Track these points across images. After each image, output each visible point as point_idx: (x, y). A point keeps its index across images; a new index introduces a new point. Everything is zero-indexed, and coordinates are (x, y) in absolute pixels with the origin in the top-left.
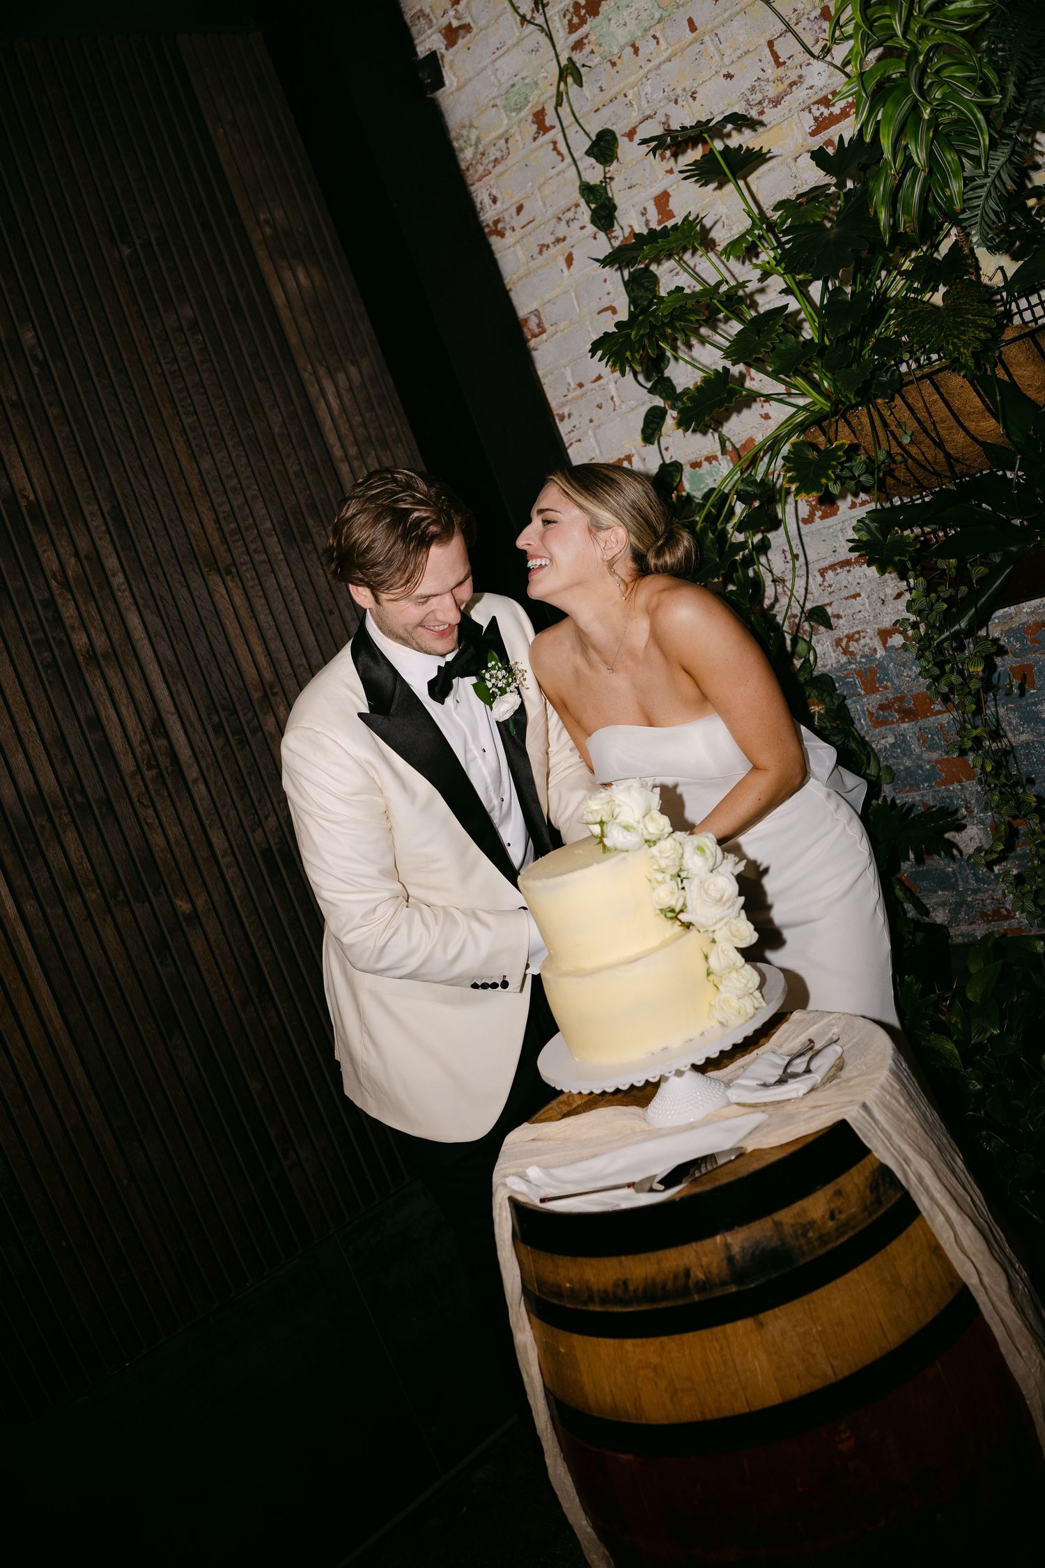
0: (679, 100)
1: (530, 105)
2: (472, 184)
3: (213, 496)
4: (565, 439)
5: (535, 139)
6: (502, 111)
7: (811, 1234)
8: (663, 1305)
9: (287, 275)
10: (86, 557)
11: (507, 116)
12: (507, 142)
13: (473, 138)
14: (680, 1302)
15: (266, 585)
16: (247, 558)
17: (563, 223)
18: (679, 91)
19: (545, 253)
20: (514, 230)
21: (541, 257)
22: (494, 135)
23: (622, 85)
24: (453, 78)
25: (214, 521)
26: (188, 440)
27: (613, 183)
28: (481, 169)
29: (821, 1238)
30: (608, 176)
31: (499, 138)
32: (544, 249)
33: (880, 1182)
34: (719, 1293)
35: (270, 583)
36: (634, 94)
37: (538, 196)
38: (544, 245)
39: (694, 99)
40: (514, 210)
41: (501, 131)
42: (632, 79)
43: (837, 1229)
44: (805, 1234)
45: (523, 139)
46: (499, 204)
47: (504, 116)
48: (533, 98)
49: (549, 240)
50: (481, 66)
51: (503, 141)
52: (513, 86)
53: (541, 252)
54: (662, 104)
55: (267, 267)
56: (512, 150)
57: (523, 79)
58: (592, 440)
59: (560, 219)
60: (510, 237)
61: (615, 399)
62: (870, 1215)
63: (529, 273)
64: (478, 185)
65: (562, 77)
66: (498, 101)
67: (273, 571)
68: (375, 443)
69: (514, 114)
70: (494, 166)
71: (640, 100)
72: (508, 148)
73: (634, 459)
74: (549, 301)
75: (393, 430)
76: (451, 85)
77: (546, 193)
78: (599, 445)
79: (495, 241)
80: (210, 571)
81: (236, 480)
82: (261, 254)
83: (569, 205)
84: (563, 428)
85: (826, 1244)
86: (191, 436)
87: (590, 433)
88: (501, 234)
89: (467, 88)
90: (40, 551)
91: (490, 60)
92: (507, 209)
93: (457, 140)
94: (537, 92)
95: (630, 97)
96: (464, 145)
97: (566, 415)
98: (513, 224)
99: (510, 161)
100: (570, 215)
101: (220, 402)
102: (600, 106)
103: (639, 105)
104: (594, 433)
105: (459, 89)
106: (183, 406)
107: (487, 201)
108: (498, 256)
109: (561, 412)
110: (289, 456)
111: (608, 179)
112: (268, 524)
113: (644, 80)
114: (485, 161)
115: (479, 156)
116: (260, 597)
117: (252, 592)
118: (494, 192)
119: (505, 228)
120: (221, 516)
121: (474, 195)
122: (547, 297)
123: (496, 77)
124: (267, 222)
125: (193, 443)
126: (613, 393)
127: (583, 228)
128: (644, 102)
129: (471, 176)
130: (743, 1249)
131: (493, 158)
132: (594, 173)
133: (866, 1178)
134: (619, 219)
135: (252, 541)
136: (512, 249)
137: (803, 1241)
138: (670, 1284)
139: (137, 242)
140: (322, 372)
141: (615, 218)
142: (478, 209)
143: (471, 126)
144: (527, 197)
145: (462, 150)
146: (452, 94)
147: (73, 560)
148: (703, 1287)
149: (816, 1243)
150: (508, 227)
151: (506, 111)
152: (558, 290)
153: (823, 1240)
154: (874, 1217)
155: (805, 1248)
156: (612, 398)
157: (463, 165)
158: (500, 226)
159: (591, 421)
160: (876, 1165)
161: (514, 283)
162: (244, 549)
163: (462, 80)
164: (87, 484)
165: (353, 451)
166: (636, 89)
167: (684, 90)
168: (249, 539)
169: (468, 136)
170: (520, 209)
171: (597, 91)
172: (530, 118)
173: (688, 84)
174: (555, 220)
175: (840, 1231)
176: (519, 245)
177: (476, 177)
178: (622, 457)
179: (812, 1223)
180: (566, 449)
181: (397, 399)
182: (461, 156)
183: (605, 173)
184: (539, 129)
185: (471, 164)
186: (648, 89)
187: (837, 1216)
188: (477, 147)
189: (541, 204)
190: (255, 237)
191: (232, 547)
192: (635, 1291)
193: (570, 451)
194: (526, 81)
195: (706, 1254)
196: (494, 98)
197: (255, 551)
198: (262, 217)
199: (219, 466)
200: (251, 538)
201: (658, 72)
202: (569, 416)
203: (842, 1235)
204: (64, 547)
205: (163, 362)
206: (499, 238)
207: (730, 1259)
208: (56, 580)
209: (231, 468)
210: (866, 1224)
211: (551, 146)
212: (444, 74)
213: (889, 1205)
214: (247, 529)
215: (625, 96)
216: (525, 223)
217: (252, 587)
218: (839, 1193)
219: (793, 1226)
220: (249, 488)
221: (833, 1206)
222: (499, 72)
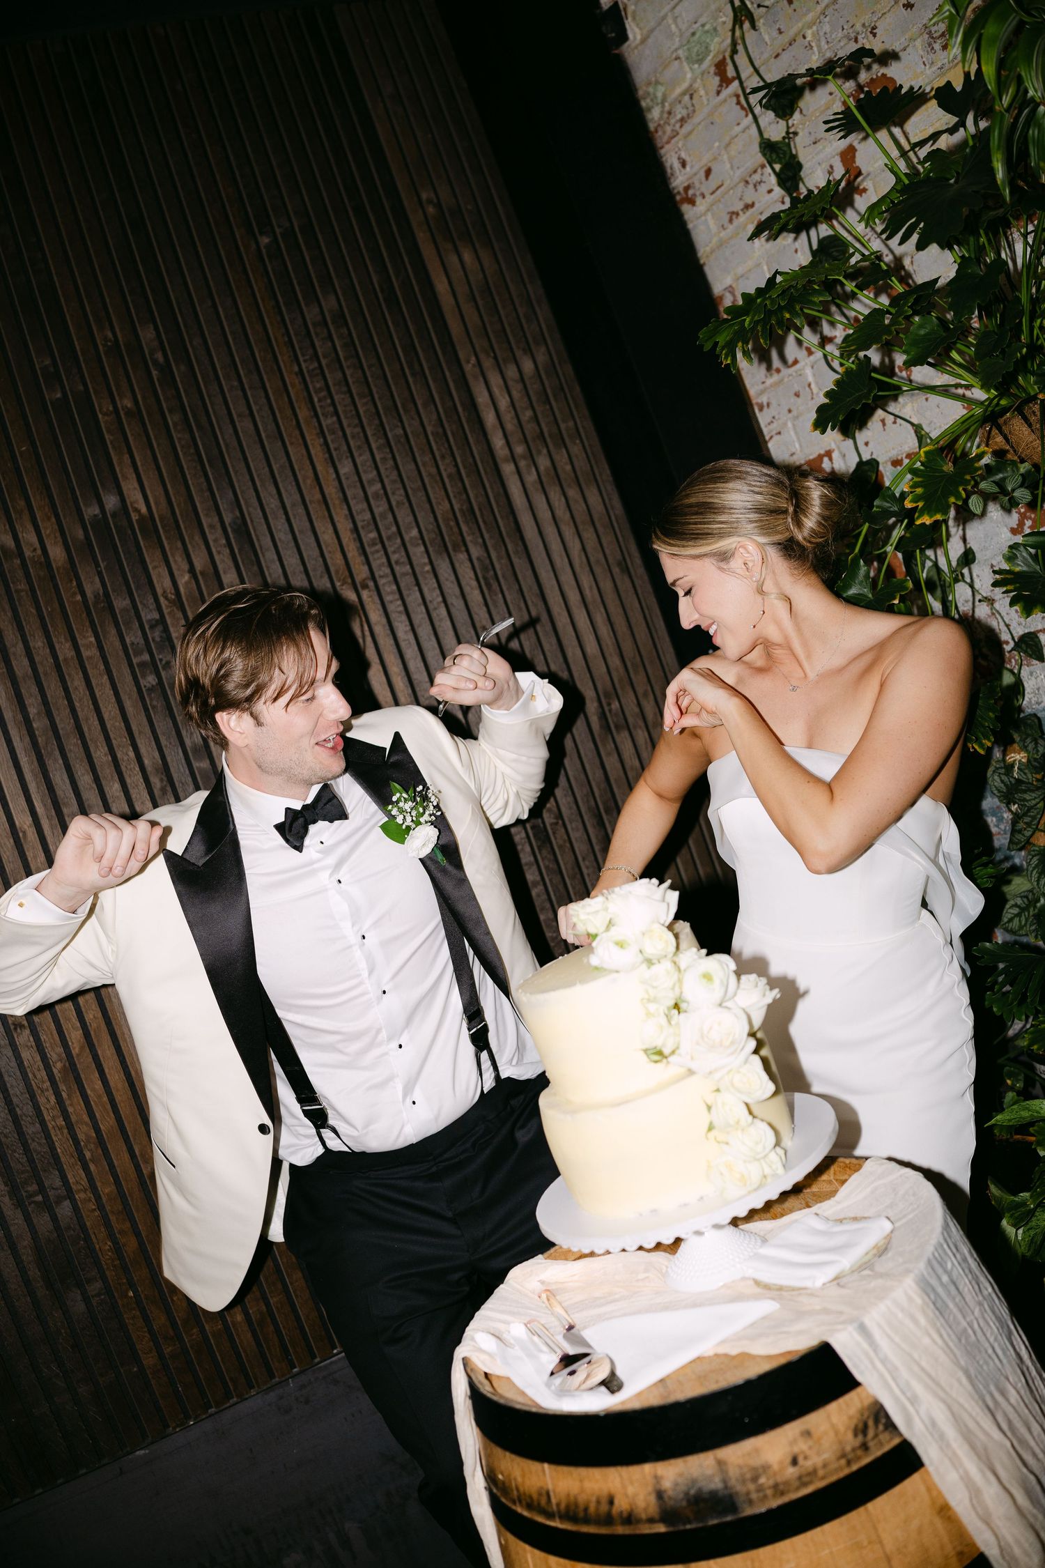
0: (859, 37)
1: (712, 54)
2: (662, 147)
3: (352, 503)
4: (765, 431)
5: (718, 93)
6: (685, 64)
7: (762, 1480)
8: (585, 1529)
9: (453, 259)
10: (202, 573)
11: (691, 69)
12: (691, 98)
13: (659, 95)
14: (603, 1531)
15: (408, 600)
16: (388, 571)
17: (751, 186)
18: (858, 27)
19: (736, 222)
20: (704, 197)
21: (731, 227)
22: (678, 91)
23: (800, 25)
24: (637, 30)
25: (351, 531)
26: (326, 443)
27: (798, 139)
28: (668, 129)
29: (776, 1486)
30: (791, 130)
31: (684, 94)
32: (734, 217)
33: (871, 1423)
34: (647, 1529)
35: (413, 598)
36: (813, 35)
37: (725, 157)
38: (733, 213)
39: (875, 35)
40: (702, 174)
41: (685, 85)
42: (810, 17)
43: (800, 1478)
44: (755, 1479)
45: (707, 93)
46: (688, 168)
47: (687, 68)
48: (714, 47)
49: (738, 206)
50: (662, 14)
51: (687, 98)
52: (693, 34)
53: (731, 221)
54: (842, 44)
55: (428, 251)
56: (697, 107)
57: (703, 26)
58: (792, 433)
59: (747, 182)
60: (701, 205)
61: (813, 386)
62: (849, 1463)
63: (721, 245)
64: (667, 147)
65: (737, 21)
66: (680, 52)
67: (418, 584)
68: (548, 440)
69: (696, 66)
70: (681, 126)
71: (819, 40)
72: (693, 105)
73: (835, 455)
74: (742, 276)
75: (571, 424)
76: (635, 38)
77: (733, 153)
78: (798, 439)
79: (685, 208)
80: (342, 585)
81: (379, 486)
82: (421, 236)
83: (756, 165)
84: (763, 418)
85: (782, 1493)
86: (329, 438)
87: (790, 424)
88: (692, 202)
89: (650, 41)
90: (150, 567)
91: (669, 7)
92: (695, 174)
93: (645, 99)
94: (717, 40)
95: (809, 38)
96: (651, 104)
97: (765, 404)
98: (703, 189)
99: (696, 120)
100: (757, 177)
101: (365, 400)
102: (780, 51)
103: (819, 47)
104: (794, 425)
105: (643, 41)
106: (321, 407)
107: (677, 165)
108: (690, 226)
109: (760, 401)
110: (443, 457)
111: (790, 135)
112: (415, 532)
113: (822, 17)
114: (673, 121)
115: (665, 115)
116: (400, 612)
117: (391, 608)
118: (683, 155)
119: (694, 195)
120: (360, 524)
121: (664, 159)
122: (740, 270)
123: (677, 26)
124: (430, 201)
125: (332, 446)
126: (811, 379)
127: (770, 191)
128: (823, 43)
129: (660, 138)
130: (676, 1484)
131: (679, 117)
132: (775, 129)
133: (850, 1418)
134: (806, 180)
135: (394, 552)
136: (703, 218)
137: (752, 1487)
138: (592, 1509)
139: (278, 231)
140: (488, 363)
141: (801, 179)
142: (669, 175)
143: (657, 83)
144: (715, 159)
145: (649, 109)
146: (636, 47)
147: (187, 577)
148: (629, 1519)
149: (769, 1492)
150: (698, 193)
151: (688, 64)
152: (750, 263)
153: (778, 1489)
154: (855, 1467)
155: (754, 1496)
156: (809, 385)
157: (652, 126)
158: (691, 192)
159: (790, 411)
160: (867, 1402)
161: (707, 256)
162: (384, 560)
163: (645, 31)
164: (207, 494)
165: (520, 449)
166: (815, 28)
167: (864, 25)
168: (390, 550)
169: (654, 94)
170: (708, 172)
171: (775, 33)
172: (712, 70)
173: (867, 18)
174: (742, 184)
175: (802, 1481)
176: (709, 214)
177: (665, 139)
178: (822, 452)
179: (766, 1468)
180: (766, 442)
181: (578, 389)
182: (649, 116)
183: (788, 127)
184: (722, 81)
185: (659, 125)
186: (827, 28)
187: (801, 1460)
188: (663, 106)
189: (728, 166)
190: (415, 219)
191: (371, 558)
192: (558, 1505)
193: (770, 445)
194: (707, 27)
195: (632, 1483)
196: (676, 50)
197: (397, 562)
198: (424, 196)
199: (361, 470)
200: (393, 549)
201: (837, 7)
202: (768, 405)
203: (805, 1485)
204: (179, 563)
205: (301, 359)
206: (690, 206)
207: (660, 1495)
208: (166, 598)
209: (375, 472)
210: (842, 1474)
211: (734, 100)
212: (627, 26)
213: (879, 1453)
214: (389, 538)
215: (804, 37)
216: (715, 188)
217: (391, 602)
218: (807, 1434)
219: (740, 1467)
220: (393, 493)
221: (796, 1450)
222: (679, 20)
